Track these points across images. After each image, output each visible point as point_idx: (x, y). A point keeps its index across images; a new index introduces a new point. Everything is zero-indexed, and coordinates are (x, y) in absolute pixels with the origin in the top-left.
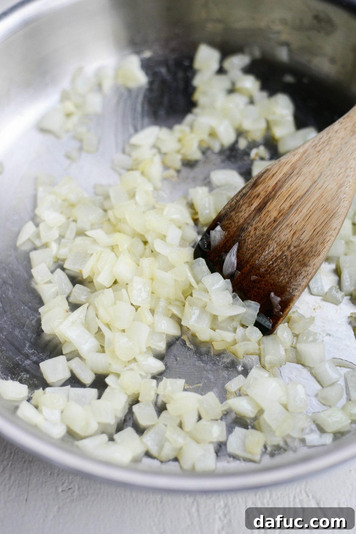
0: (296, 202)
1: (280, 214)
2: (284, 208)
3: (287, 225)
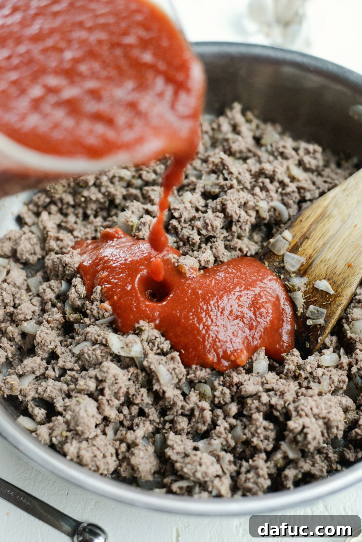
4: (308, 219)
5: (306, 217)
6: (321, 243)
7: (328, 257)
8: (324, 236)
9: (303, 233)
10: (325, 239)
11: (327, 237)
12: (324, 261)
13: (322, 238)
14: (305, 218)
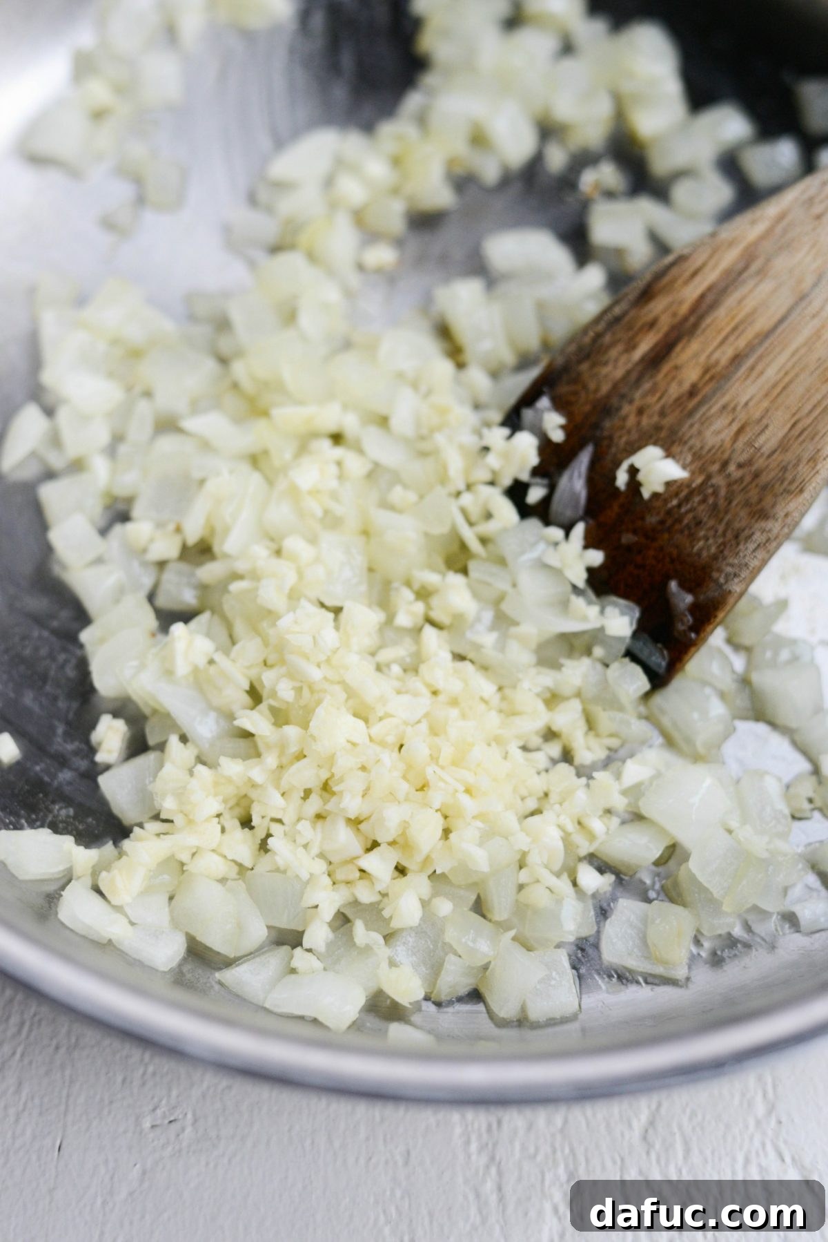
0: (751, 348)
1: (707, 377)
2: (717, 363)
3: (724, 407)
4: (698, 279)
5: (692, 269)
6: (729, 352)
7: (743, 400)
8: (736, 334)
9: (678, 318)
10: (741, 343)
11: (749, 334)
12: (730, 408)
13: (732, 338)
14: (687, 274)
